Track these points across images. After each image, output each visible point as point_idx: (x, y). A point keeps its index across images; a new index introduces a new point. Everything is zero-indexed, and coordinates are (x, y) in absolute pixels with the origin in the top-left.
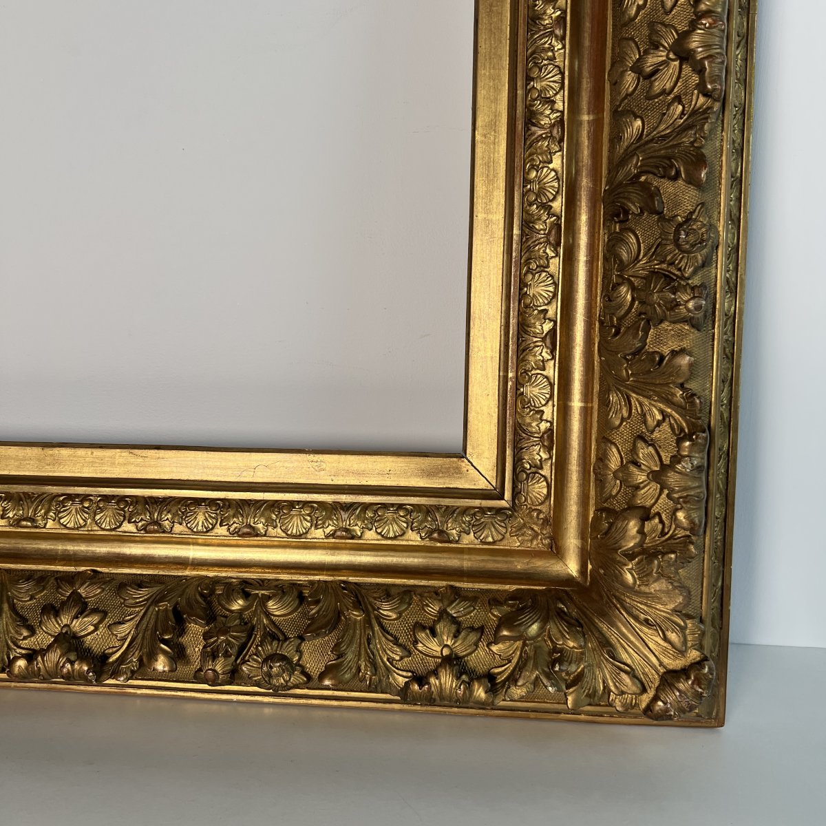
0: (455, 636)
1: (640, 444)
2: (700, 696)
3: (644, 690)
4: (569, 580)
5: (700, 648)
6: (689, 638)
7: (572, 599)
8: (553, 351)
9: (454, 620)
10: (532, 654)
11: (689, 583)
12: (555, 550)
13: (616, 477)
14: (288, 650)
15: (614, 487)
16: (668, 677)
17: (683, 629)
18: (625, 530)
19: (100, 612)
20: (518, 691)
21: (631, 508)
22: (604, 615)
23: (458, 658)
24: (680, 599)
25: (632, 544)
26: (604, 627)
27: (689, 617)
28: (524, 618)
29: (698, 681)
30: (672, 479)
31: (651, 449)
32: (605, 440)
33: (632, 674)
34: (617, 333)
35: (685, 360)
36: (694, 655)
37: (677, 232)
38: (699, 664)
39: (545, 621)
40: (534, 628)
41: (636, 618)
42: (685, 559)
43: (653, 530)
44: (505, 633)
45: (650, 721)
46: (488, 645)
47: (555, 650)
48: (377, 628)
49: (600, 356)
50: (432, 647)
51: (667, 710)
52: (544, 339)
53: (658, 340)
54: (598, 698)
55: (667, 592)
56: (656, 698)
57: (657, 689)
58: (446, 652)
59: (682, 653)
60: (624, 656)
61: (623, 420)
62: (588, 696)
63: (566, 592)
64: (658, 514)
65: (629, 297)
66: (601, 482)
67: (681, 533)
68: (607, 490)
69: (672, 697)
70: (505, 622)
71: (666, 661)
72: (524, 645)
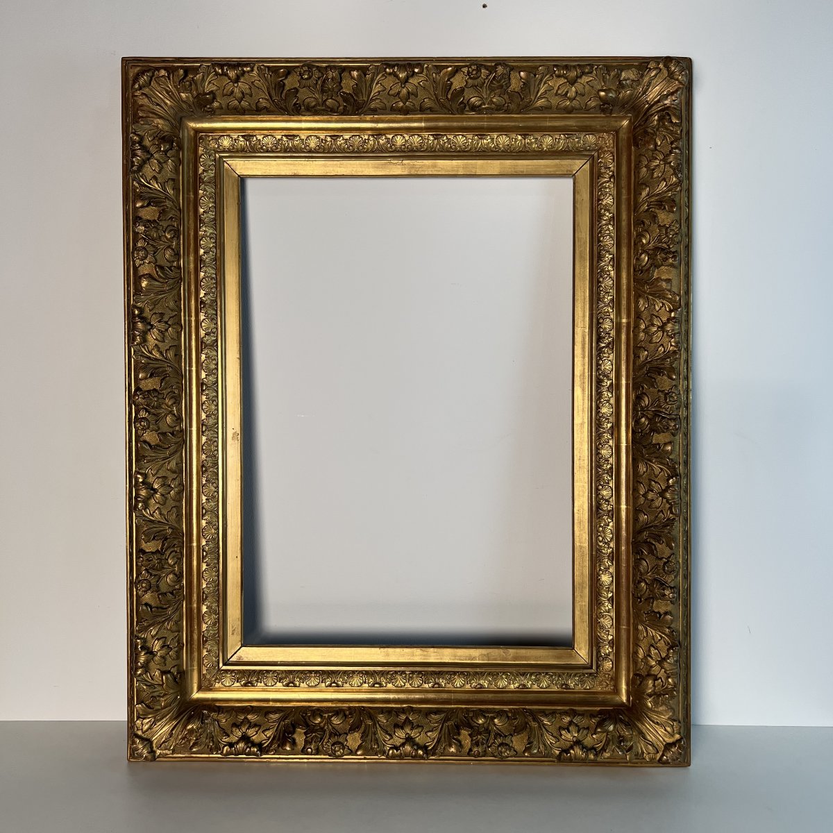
0: (578, 732)
1: (652, 649)
2: (680, 754)
3: (658, 752)
4: (622, 704)
5: (679, 733)
6: (675, 729)
7: (625, 713)
8: (612, 606)
9: (576, 725)
10: (611, 738)
11: (673, 706)
12: (617, 691)
13: (642, 661)
14: (507, 741)
15: (642, 665)
16: (667, 746)
17: (672, 726)
18: (647, 685)
19: (420, 726)
20: (607, 755)
21: (649, 675)
22: (639, 720)
23: (580, 741)
24: (671, 714)
25: (650, 691)
26: (640, 725)
27: (675, 720)
28: (606, 723)
29: (679, 748)
30: (666, 665)
31: (656, 651)
32: (637, 645)
33: (652, 745)
34: (641, 601)
35: (669, 617)
36: (677, 736)
37: (664, 567)
38: (679, 741)
39: (615, 724)
40: (611, 728)
41: (653, 722)
42: (672, 697)
43: (659, 685)
44: (599, 730)
45: (661, 765)
46: (592, 735)
47: (620, 736)
48: (544, 730)
49: (633, 609)
50: (568, 736)
51: (668, 760)
52: (608, 600)
53: (658, 606)
54: (640, 756)
55: (666, 711)
56: (663, 755)
57: (664, 751)
58: (575, 739)
59: (672, 736)
60: (649, 738)
61: (644, 637)
62: (635, 755)
63: (621, 710)
64: (660, 678)
65: (645, 588)
66: (635, 663)
67: (670, 687)
68: (638, 667)
69: (669, 754)
70: (600, 724)
71: (666, 739)
72: (607, 735)
